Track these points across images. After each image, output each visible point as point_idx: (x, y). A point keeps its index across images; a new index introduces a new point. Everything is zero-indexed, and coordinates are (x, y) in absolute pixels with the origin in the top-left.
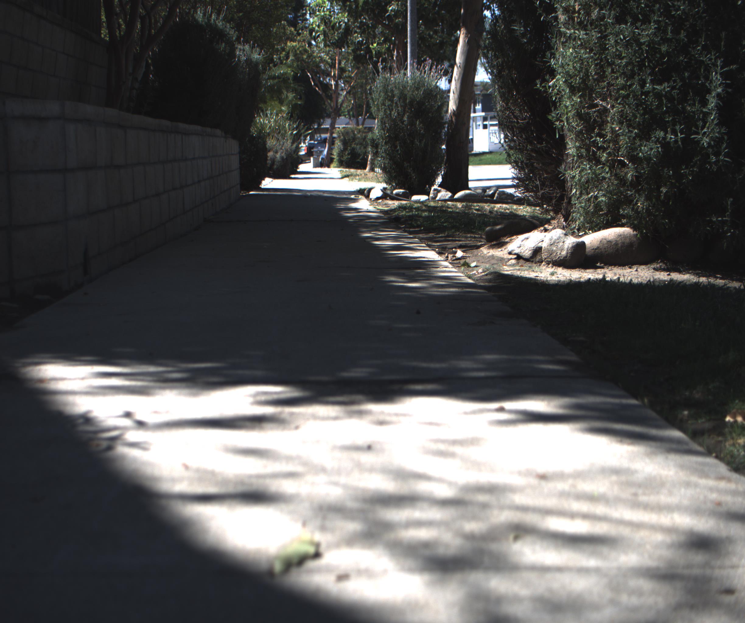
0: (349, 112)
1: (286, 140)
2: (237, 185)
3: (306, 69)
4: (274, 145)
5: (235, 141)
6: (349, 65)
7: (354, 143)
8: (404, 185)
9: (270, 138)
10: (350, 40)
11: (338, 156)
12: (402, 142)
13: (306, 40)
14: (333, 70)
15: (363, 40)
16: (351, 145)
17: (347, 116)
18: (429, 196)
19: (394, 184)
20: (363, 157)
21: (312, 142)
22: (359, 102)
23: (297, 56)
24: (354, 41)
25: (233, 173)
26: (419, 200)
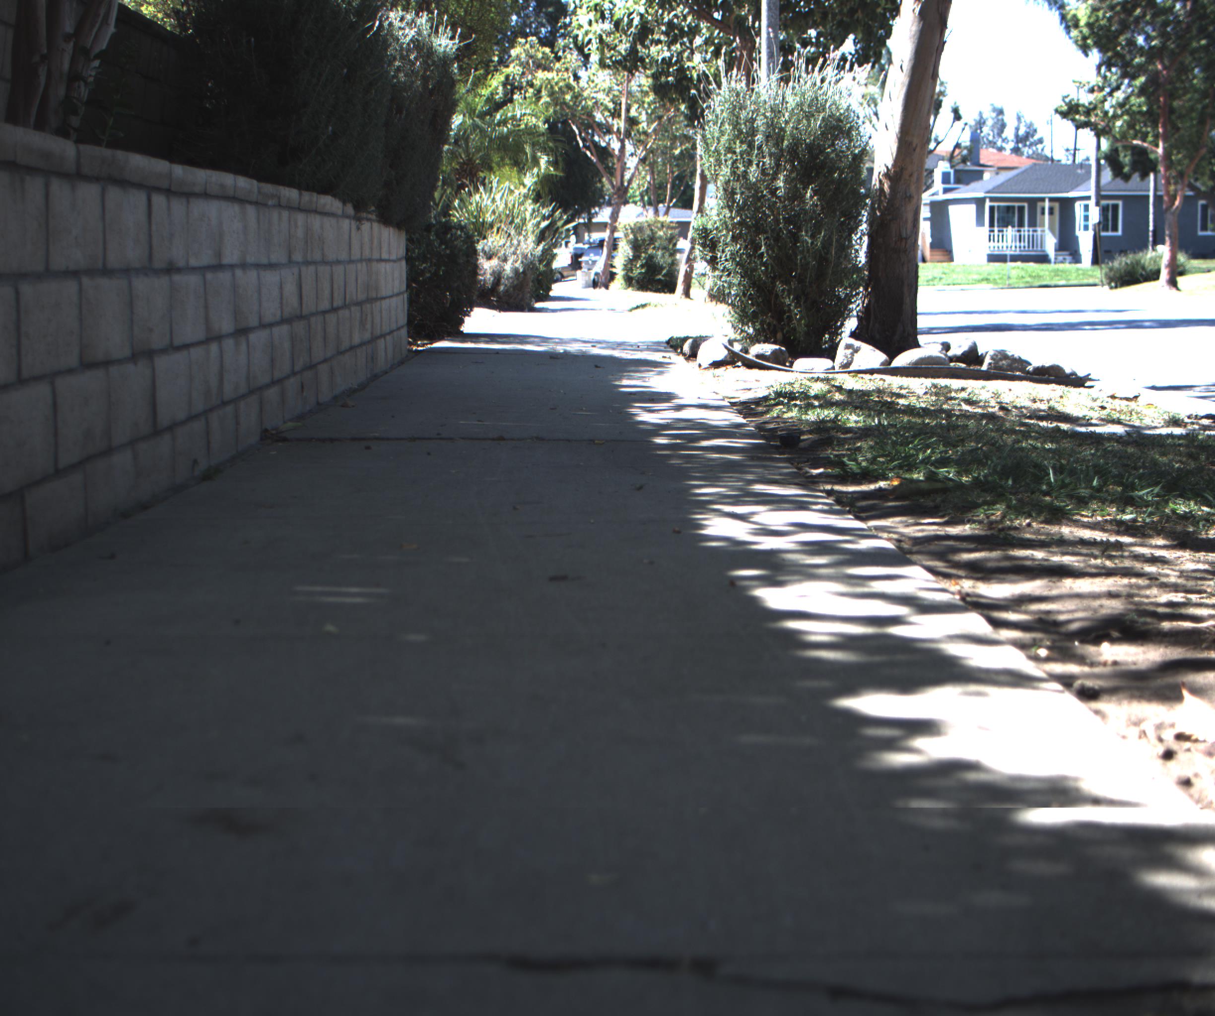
0: (642, 195)
1: (524, 236)
2: (399, 329)
3: (570, 119)
4: (501, 246)
5: (391, 229)
6: (644, 113)
7: (652, 246)
8: (774, 333)
9: (493, 233)
10: (648, 57)
11: (623, 270)
12: (772, 236)
13: (571, 69)
14: (615, 122)
15: (672, 56)
16: (646, 249)
17: (639, 203)
18: (833, 361)
19: (751, 331)
20: (668, 271)
21: (580, 245)
22: (660, 179)
23: (555, 96)
24: (656, 58)
25: (385, 304)
26: (812, 369)
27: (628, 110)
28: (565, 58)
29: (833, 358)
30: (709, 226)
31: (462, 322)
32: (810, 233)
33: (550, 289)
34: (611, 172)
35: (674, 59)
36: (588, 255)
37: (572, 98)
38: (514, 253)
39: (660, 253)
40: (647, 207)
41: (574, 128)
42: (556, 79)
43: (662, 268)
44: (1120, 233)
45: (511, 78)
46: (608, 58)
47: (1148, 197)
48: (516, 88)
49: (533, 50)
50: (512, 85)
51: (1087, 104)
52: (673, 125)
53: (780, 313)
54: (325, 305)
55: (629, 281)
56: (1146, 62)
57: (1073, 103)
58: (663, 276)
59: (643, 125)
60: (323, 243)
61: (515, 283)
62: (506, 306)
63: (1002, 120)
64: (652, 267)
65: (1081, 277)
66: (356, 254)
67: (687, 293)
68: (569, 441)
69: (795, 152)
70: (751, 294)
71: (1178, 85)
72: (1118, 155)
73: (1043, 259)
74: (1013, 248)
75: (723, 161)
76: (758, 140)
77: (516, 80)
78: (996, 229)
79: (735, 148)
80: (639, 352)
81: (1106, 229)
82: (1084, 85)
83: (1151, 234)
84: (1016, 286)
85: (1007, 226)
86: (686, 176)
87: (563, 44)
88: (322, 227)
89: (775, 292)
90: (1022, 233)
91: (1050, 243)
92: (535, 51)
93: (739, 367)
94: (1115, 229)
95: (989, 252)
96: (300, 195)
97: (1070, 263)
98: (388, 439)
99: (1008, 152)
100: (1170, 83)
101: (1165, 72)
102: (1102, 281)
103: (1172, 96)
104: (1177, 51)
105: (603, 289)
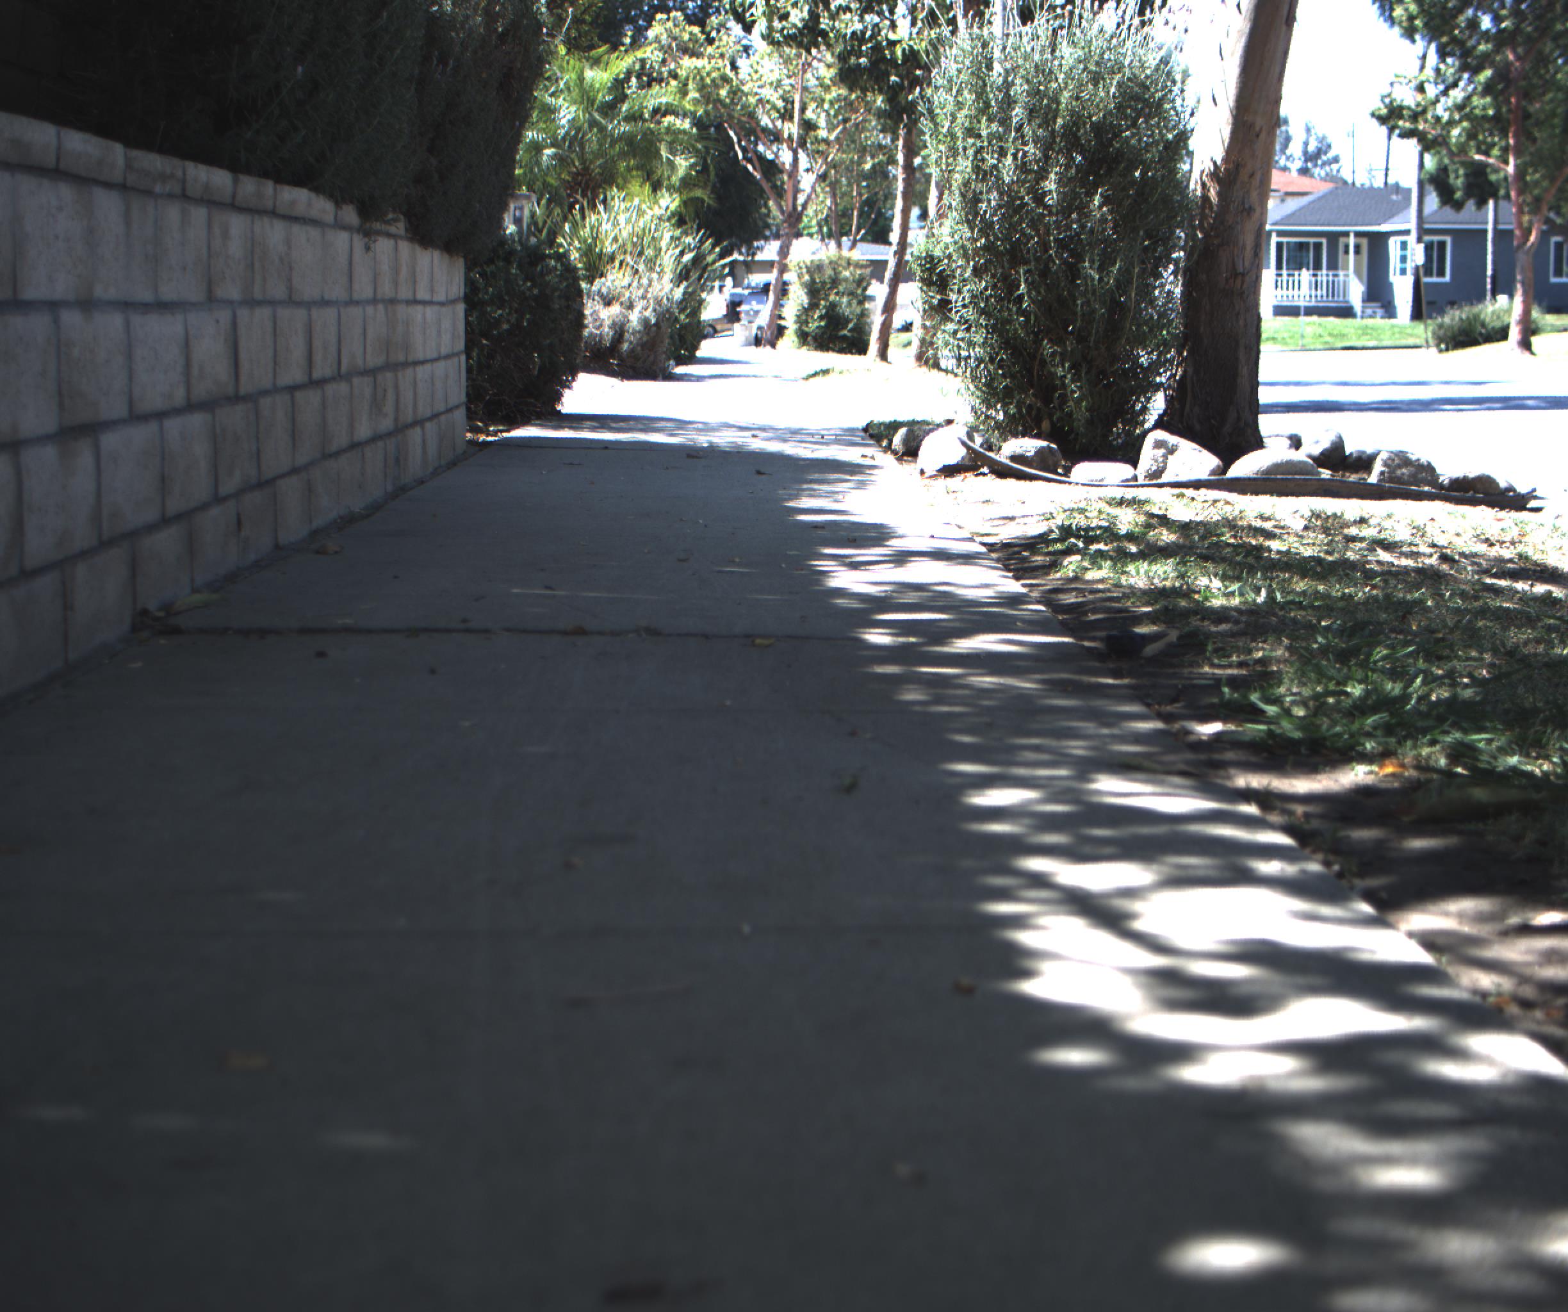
0: (820, 225)
1: (659, 273)
2: (449, 410)
3: (726, 122)
4: (624, 287)
5: (437, 254)
6: (823, 115)
7: (835, 291)
8: (1038, 422)
9: (614, 268)
10: (832, 31)
11: (796, 322)
12: (1036, 268)
13: (728, 56)
14: (787, 125)
15: (866, 28)
16: (826, 295)
17: (815, 236)
18: (1135, 466)
19: (1001, 416)
20: (856, 324)
21: (739, 290)
22: (843, 204)
23: (705, 91)
24: (843, 31)
25: (422, 372)
26: (1102, 480)
27: (803, 110)
28: (720, 40)
29: (1134, 464)
30: (937, 253)
31: (558, 397)
32: (1097, 264)
33: (696, 347)
34: (779, 193)
35: (869, 33)
36: (749, 303)
37: (728, 93)
38: (644, 297)
39: (845, 300)
40: (827, 241)
41: (731, 133)
42: (708, 68)
43: (847, 321)
44: (1447, 278)
45: (648, 66)
46: (777, 32)
47: (1485, 231)
48: (654, 80)
49: (677, 30)
50: (649, 75)
51: (1413, 106)
52: (862, 132)
53: (1048, 389)
54: (294, 374)
55: (804, 337)
56: (1493, 51)
57: (1395, 104)
58: (849, 331)
59: (822, 133)
60: (291, 269)
61: (645, 339)
62: (631, 373)
63: (1287, 132)
64: (834, 319)
65: (1397, 336)
66: (363, 289)
67: (883, 355)
68: (706, 636)
69: (1075, 136)
70: (1002, 359)
71: (1535, 81)
72: (1448, 176)
73: (1346, 312)
74: (1308, 298)
75: (960, 150)
76: (1017, 115)
77: (654, 68)
78: (1285, 272)
79: (979, 129)
80: (824, 447)
81: (1428, 273)
82: (1410, 81)
83: (1489, 280)
84: (1312, 348)
85: (1300, 269)
86: (877, 200)
87: (716, 21)
88: (288, 242)
89: (1039, 357)
90: (1319, 278)
91: (1356, 291)
92: (681, 31)
93: (984, 474)
94: (1441, 273)
95: (1277, 303)
96: (236, 182)
97: (1382, 317)
98: (369, 631)
99: (1294, 174)
100: (1524, 79)
101: (1518, 64)
102: (1427, 342)
103: (1526, 95)
104: (1535, 35)
105: (768, 348)
